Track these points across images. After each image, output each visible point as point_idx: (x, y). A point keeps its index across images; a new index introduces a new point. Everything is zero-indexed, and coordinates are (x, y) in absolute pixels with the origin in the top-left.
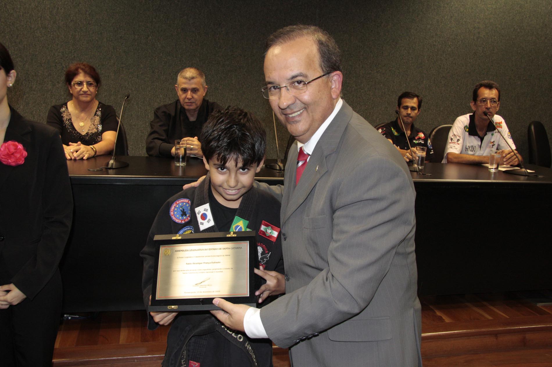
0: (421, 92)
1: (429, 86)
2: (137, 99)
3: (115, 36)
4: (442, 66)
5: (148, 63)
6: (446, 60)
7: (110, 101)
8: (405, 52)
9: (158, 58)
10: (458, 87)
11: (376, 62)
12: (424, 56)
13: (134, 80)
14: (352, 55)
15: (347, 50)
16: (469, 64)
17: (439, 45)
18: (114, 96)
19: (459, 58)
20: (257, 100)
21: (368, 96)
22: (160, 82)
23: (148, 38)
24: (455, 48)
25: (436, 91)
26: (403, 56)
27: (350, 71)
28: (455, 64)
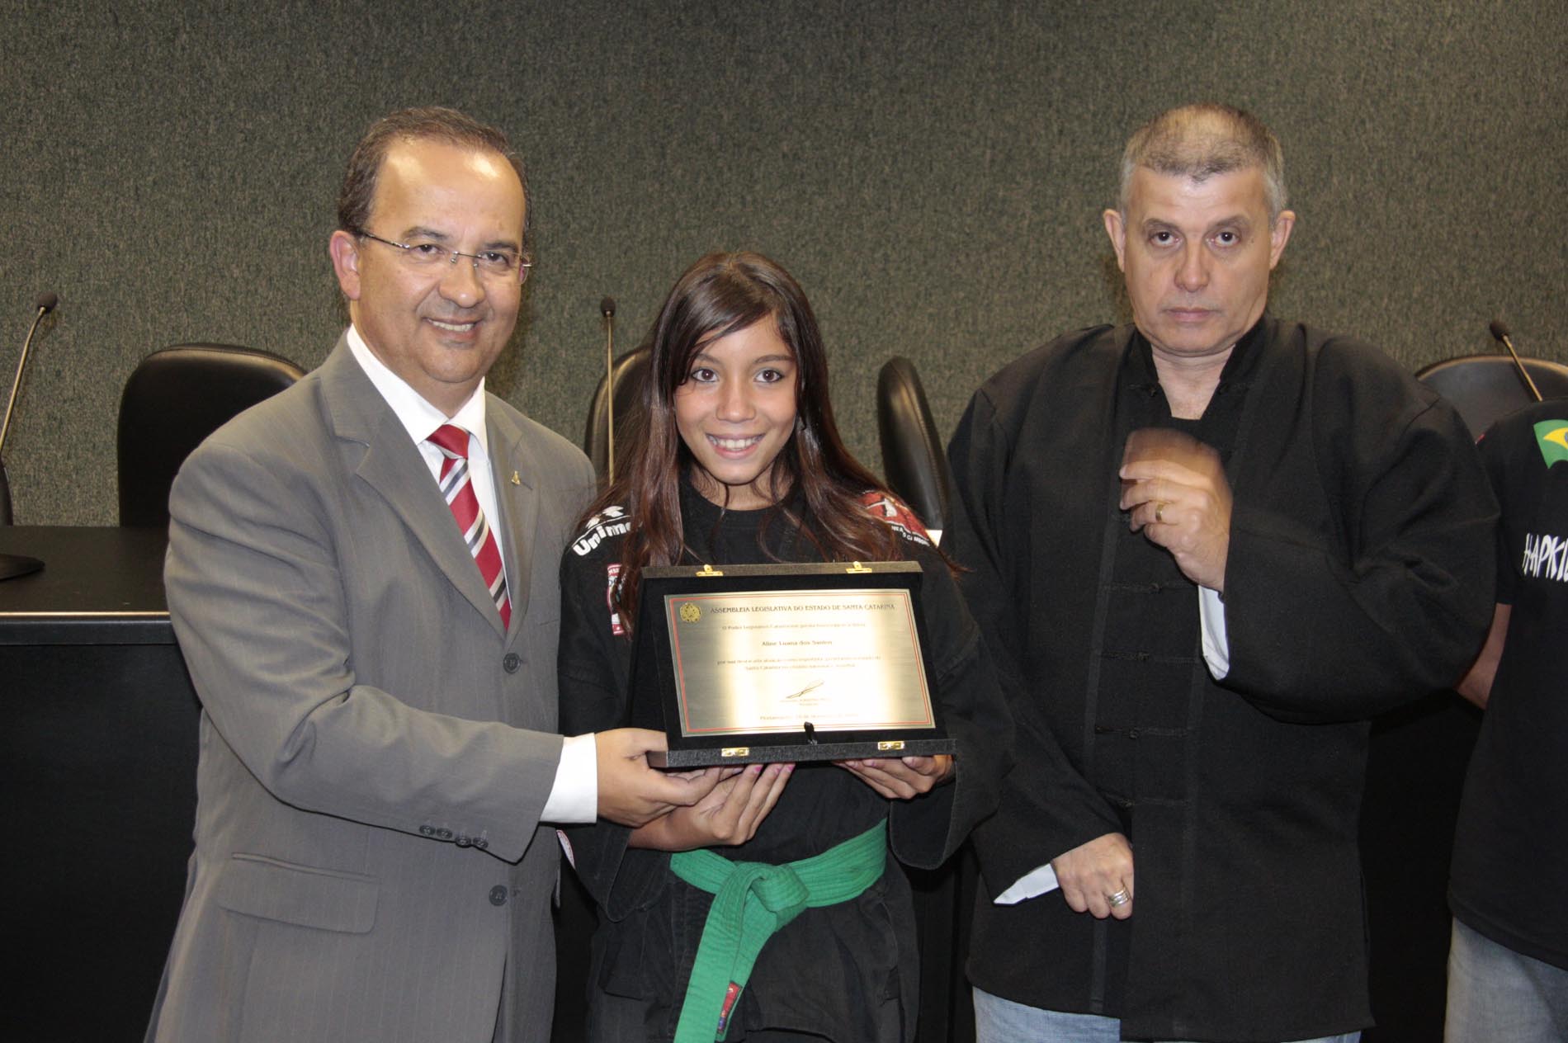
0: (1321, 223)
1: (1355, 197)
2: (138, 284)
3: (37, 32)
4: (1416, 109)
5: (177, 139)
6: (1435, 82)
7: (30, 295)
8: (1247, 62)
9: (219, 121)
10: (1493, 197)
11: (1122, 109)
12: (1331, 73)
13: (123, 209)
14: (1016, 86)
15: (993, 63)
16: (1542, 96)
17: (1398, 21)
18: (44, 272)
19: (1494, 70)
20: (625, 282)
21: (1089, 248)
22: (229, 216)
23: (173, 41)
24: (1473, 28)
25: (1388, 217)
26: (1239, 76)
27: (1010, 150)
28: (1477, 101)
